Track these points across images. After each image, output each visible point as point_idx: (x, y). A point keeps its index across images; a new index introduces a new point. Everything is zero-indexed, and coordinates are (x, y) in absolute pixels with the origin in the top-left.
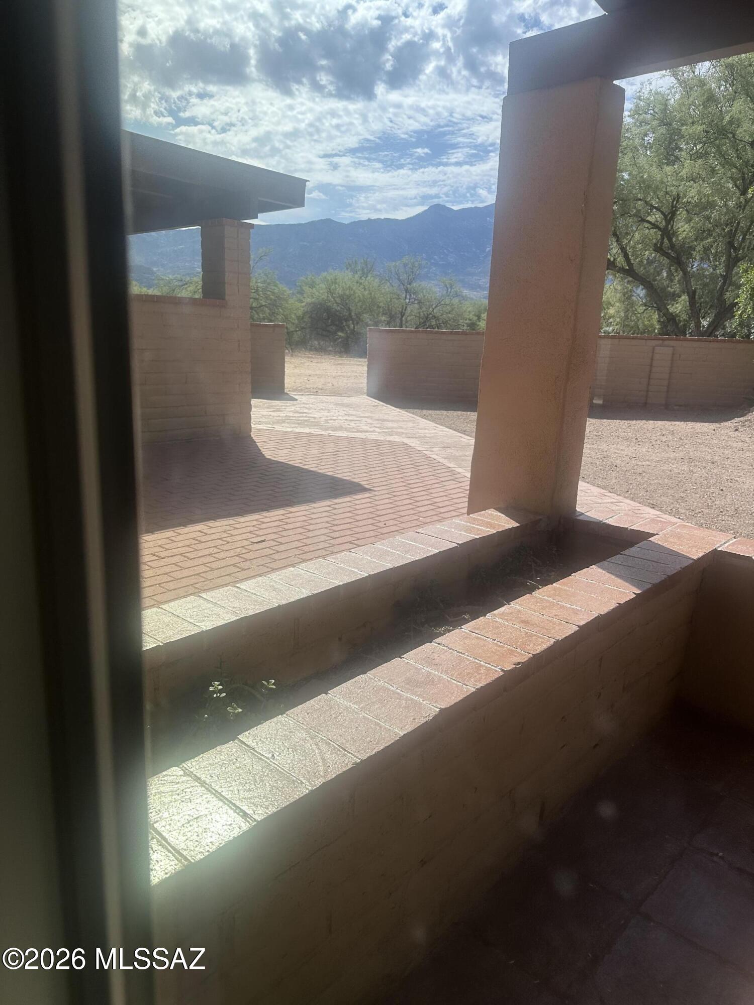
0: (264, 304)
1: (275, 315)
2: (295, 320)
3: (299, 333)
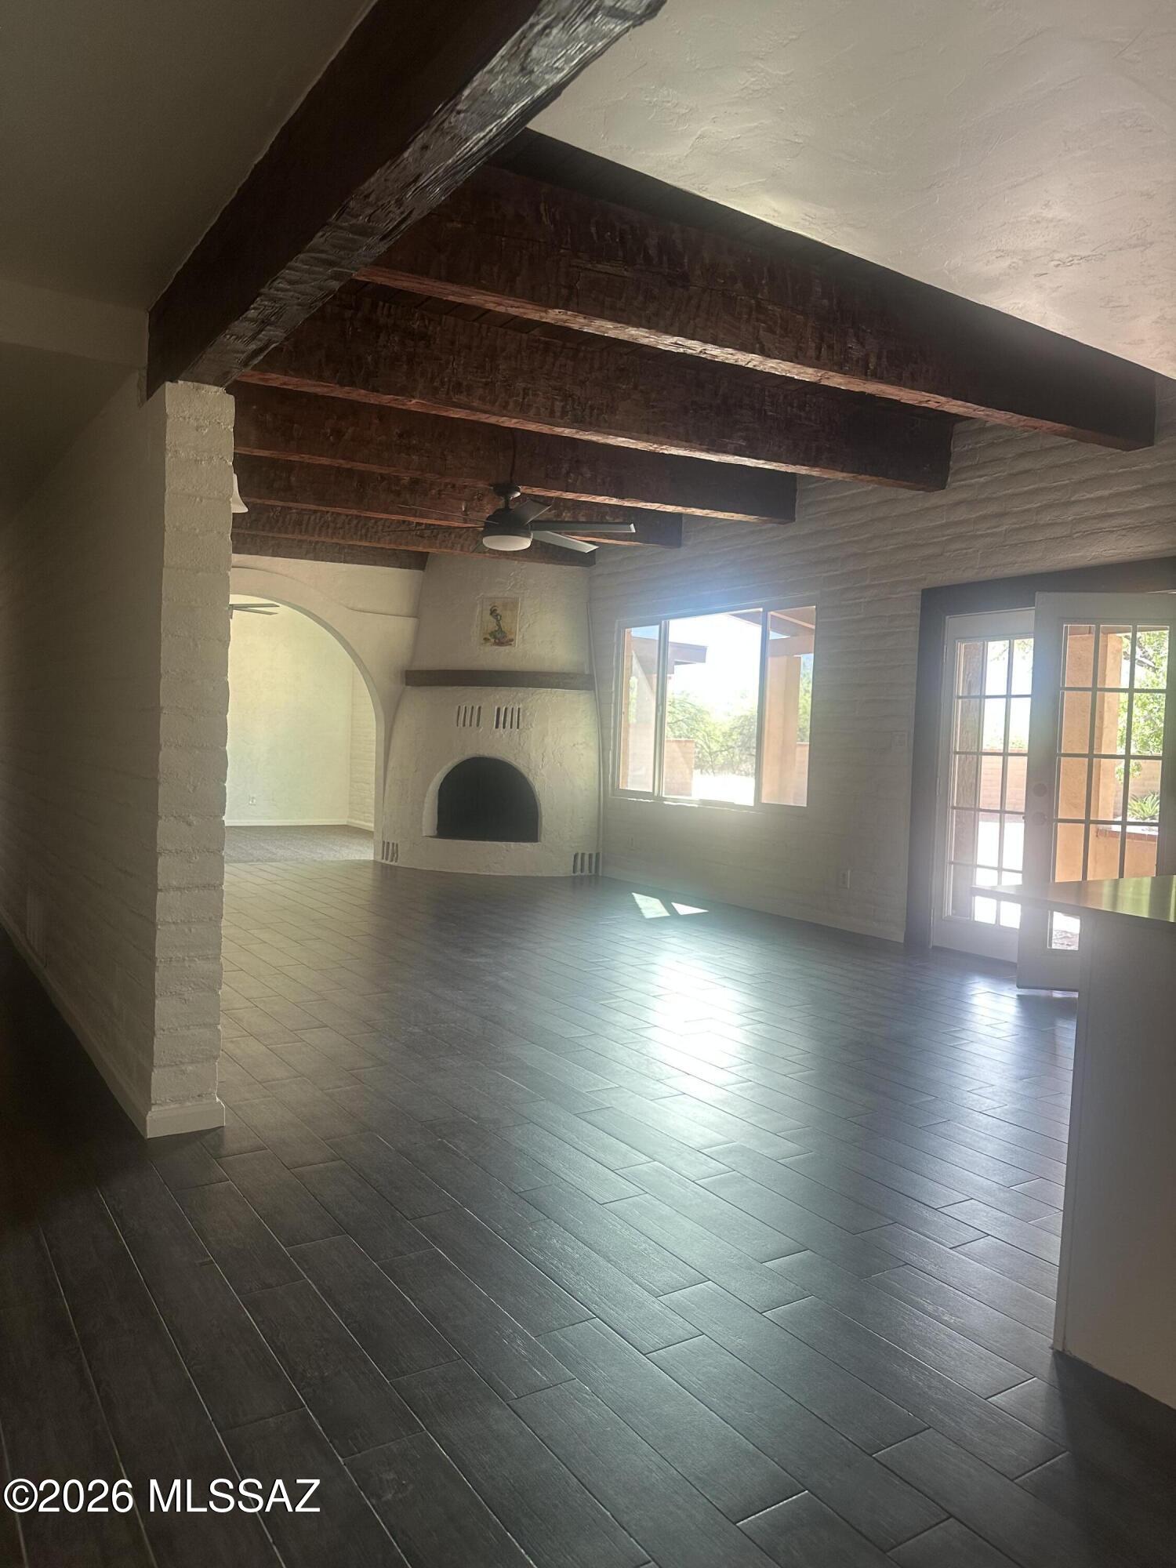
0: (681, 718)
1: (695, 731)
2: (719, 737)
3: (725, 753)
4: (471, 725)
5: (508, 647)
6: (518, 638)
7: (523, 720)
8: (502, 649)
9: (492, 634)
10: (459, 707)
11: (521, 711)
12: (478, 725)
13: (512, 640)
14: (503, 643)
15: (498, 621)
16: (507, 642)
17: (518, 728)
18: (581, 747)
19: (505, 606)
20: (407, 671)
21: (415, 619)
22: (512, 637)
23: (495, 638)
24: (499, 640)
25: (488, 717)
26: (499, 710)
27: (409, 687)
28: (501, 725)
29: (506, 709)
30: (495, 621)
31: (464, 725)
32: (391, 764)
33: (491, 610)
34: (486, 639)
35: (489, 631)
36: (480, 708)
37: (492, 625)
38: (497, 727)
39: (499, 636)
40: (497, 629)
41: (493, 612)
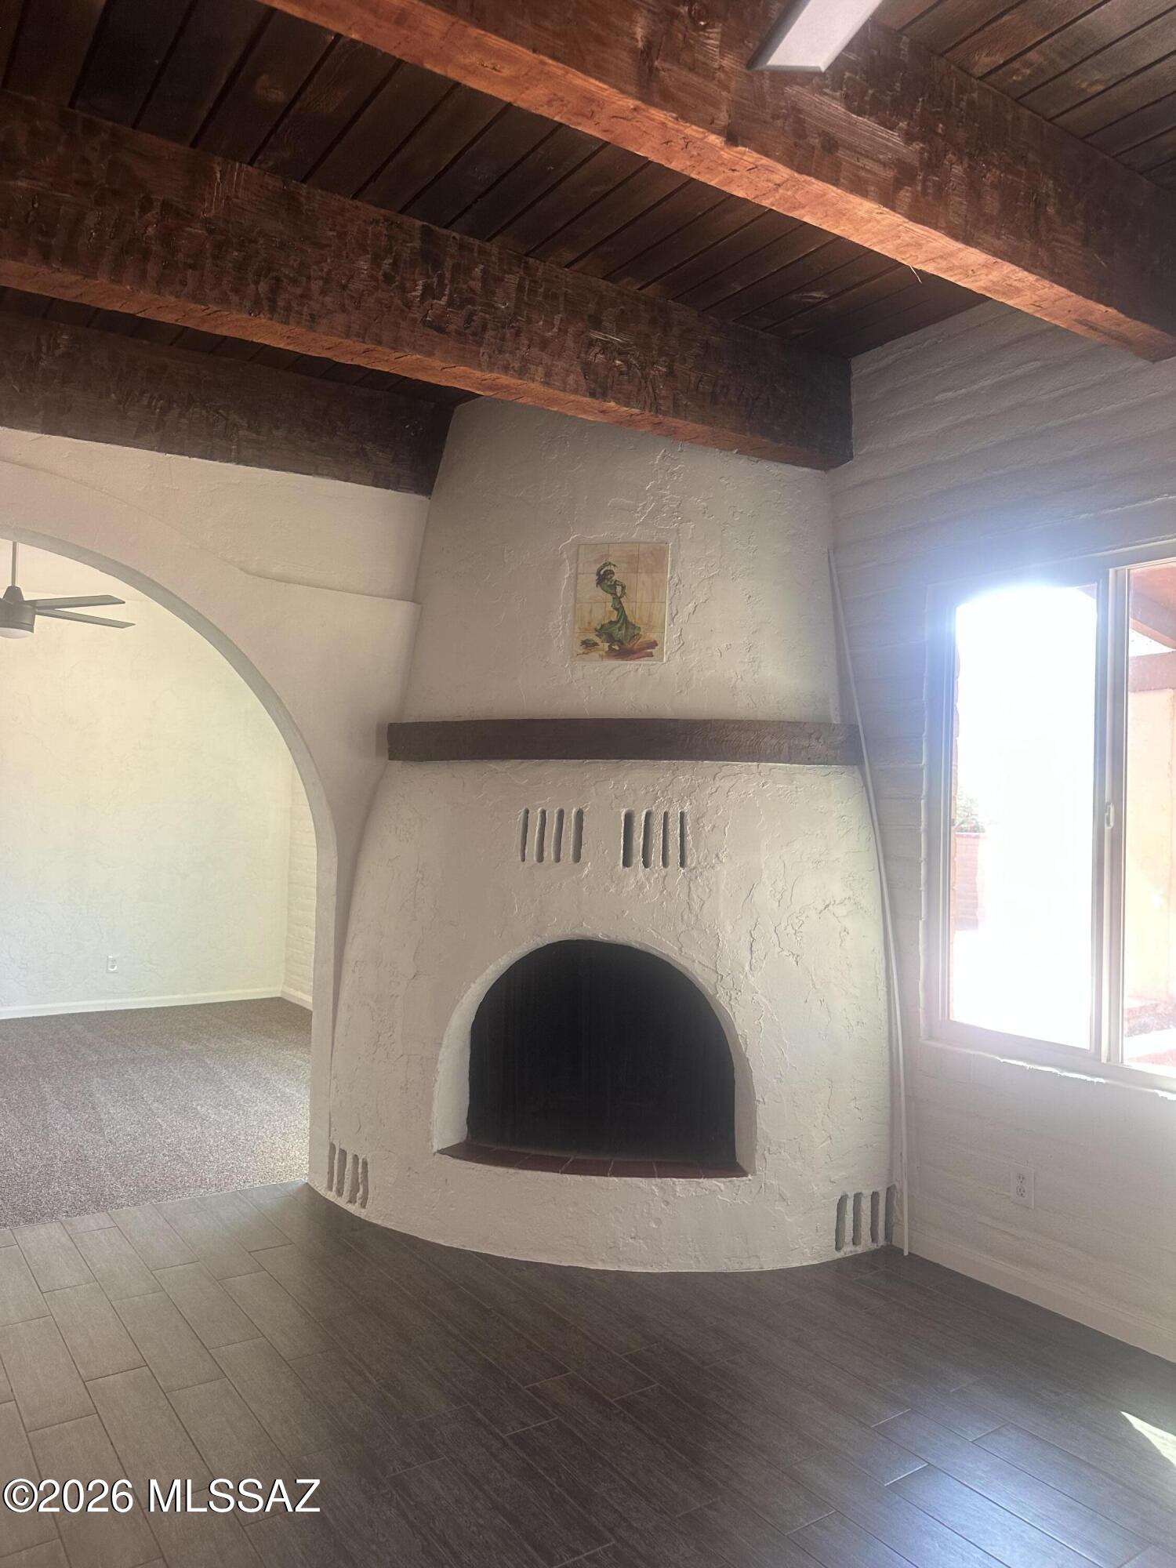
4: (558, 859)
5: (643, 662)
6: (669, 640)
7: (696, 846)
8: (630, 665)
9: (605, 631)
10: (527, 812)
11: (689, 820)
12: (577, 857)
13: (654, 644)
14: (633, 652)
15: (617, 599)
16: (641, 649)
17: (682, 864)
18: (841, 911)
19: (634, 562)
20: (391, 725)
21: (413, 604)
22: (653, 636)
23: (611, 639)
24: (620, 642)
25: (602, 838)
26: (629, 818)
27: (397, 764)
28: (638, 858)
29: (648, 815)
30: (610, 597)
31: (540, 859)
32: (352, 952)
33: (598, 574)
34: (588, 645)
35: (596, 624)
36: (580, 814)
37: (602, 609)
38: (627, 863)
39: (619, 634)
40: (614, 618)
41: (604, 578)
